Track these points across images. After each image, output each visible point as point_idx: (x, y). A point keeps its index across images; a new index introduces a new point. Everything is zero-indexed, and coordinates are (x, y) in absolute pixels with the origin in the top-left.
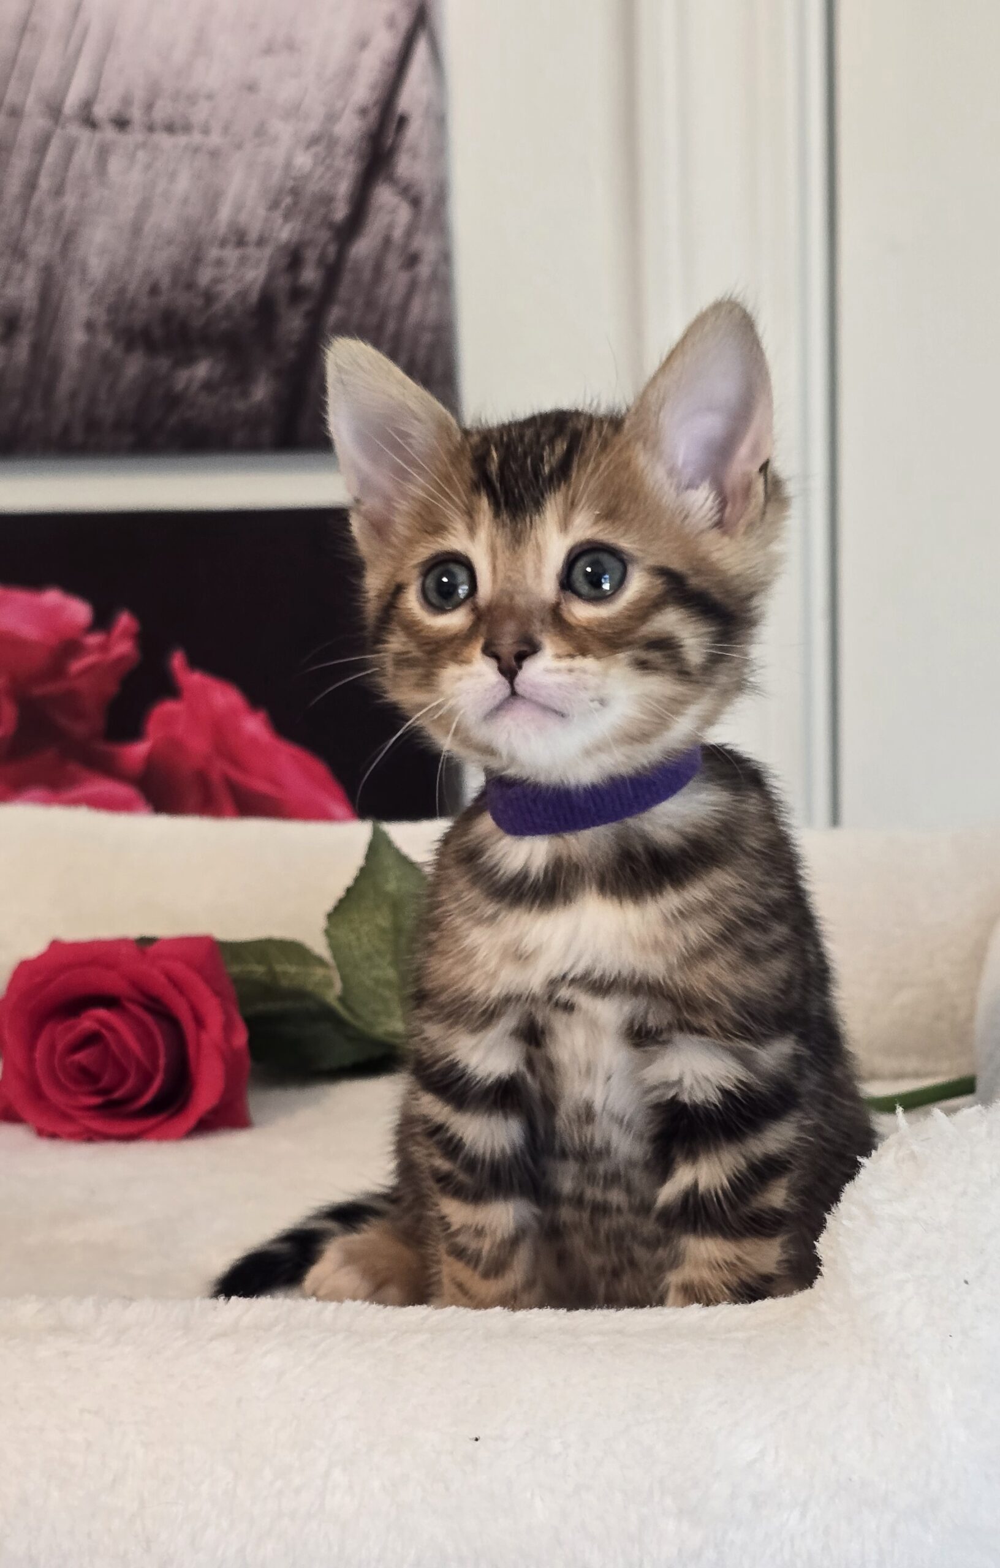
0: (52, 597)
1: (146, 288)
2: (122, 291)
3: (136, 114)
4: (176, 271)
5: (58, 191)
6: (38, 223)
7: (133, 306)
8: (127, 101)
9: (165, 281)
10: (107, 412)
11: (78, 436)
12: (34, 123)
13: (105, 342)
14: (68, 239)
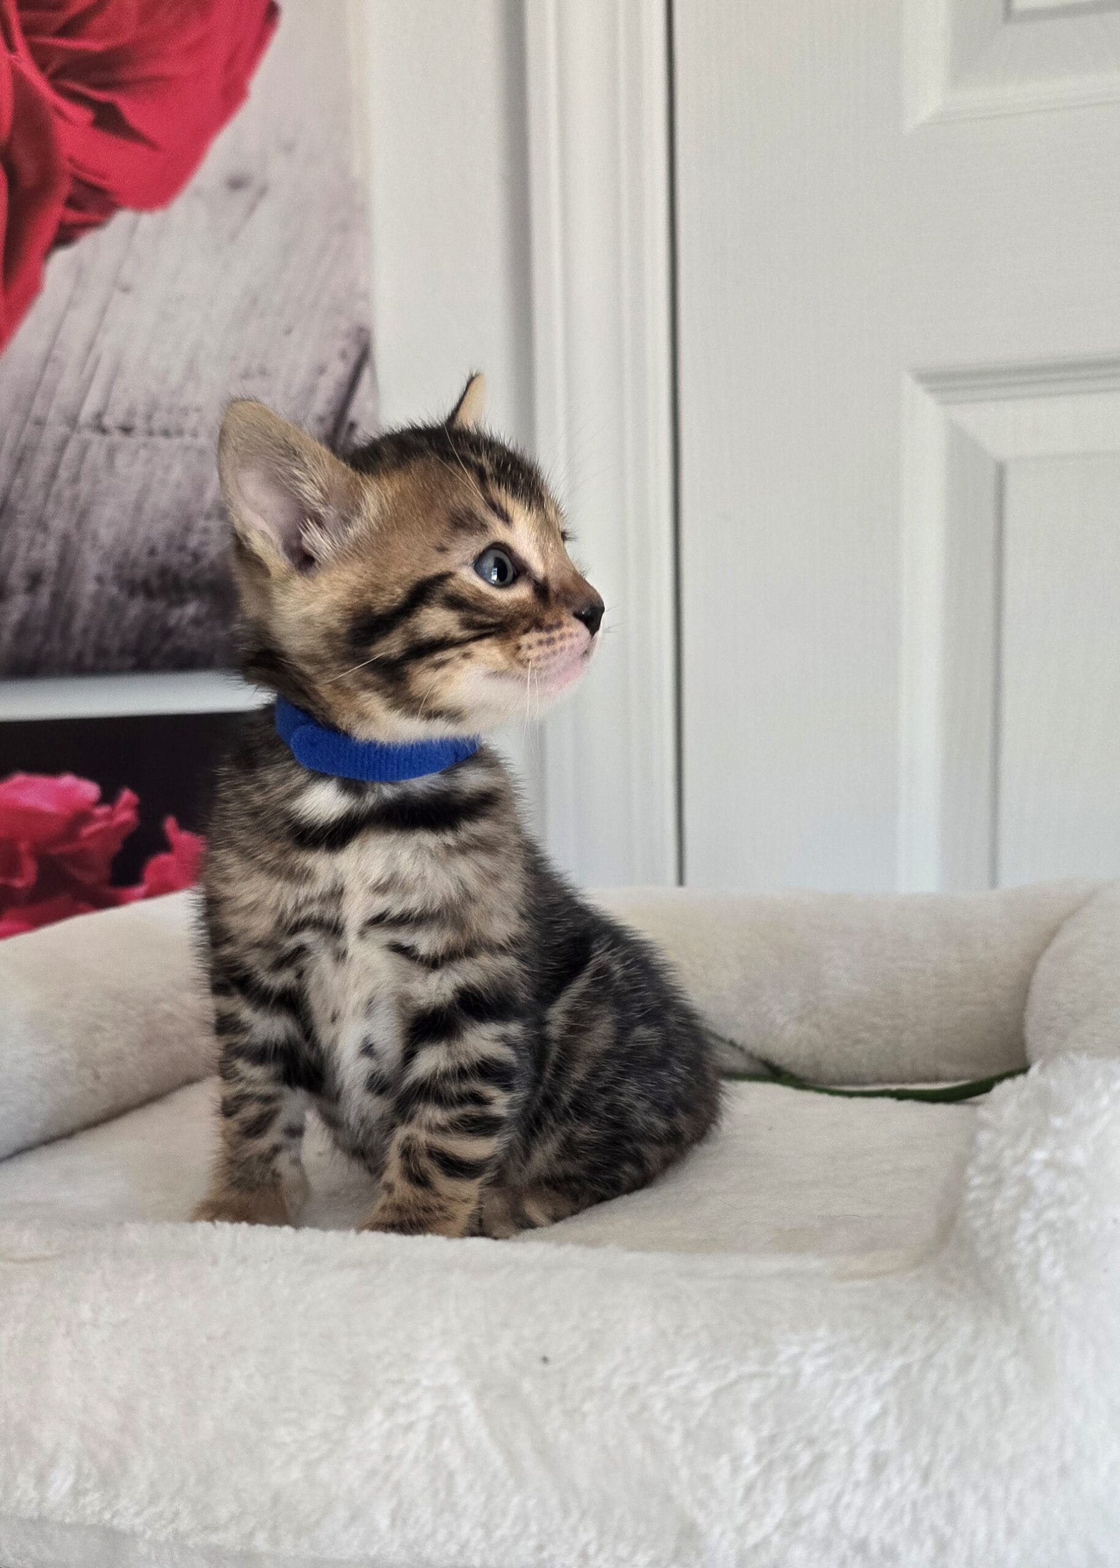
0: (67, 780)
1: (146, 550)
2: (126, 553)
3: (139, 423)
4: (170, 537)
5: (75, 479)
6: (58, 502)
7: (134, 564)
8: (131, 413)
9: (161, 547)
10: (114, 644)
11: (89, 660)
12: (56, 430)
13: (113, 590)
14: (83, 516)
